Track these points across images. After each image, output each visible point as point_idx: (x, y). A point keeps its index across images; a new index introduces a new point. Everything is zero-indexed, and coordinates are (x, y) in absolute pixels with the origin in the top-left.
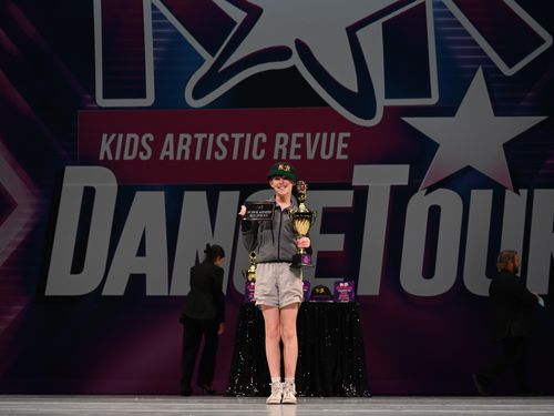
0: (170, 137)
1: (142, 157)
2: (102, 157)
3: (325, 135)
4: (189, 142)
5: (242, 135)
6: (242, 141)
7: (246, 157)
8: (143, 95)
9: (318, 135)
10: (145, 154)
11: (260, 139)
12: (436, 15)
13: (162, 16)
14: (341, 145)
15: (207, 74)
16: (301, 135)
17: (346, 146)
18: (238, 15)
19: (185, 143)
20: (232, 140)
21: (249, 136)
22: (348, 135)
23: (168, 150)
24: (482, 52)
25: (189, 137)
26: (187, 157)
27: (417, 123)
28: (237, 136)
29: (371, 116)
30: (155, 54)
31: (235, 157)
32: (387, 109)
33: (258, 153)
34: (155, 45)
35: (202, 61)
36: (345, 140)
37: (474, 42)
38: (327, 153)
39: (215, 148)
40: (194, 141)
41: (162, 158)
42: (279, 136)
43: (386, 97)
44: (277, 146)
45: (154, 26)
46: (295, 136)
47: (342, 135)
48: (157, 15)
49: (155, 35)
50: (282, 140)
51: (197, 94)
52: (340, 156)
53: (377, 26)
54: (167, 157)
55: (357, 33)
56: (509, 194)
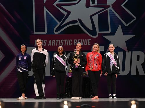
0: (50, 41)
1: (44, 45)
2: (35, 45)
3: (85, 40)
4: (55, 42)
5: (67, 40)
6: (67, 41)
7: (67, 45)
8: (44, 31)
9: (84, 40)
10: (45, 44)
11: (71, 41)
12: (110, 13)
13: (48, 14)
14: (89, 42)
15: (59, 26)
16: (80, 40)
17: (90, 42)
18: (65, 13)
19: (54, 42)
20: (64, 41)
21: (68, 40)
22: (90, 40)
23: (50, 43)
24: (120, 21)
25: (55, 40)
26: (54, 45)
27: (106, 37)
28: (66, 40)
29: (95, 35)
30: (47, 22)
31: (65, 45)
32: (99, 34)
33: (70, 44)
34: (47, 20)
35: (57, 24)
36: (90, 41)
37: (119, 19)
38: (86, 44)
39: (61, 43)
40: (56, 41)
41: (49, 45)
42: (75, 40)
43: (99, 31)
44: (75, 42)
45: (47, 16)
46: (78, 40)
47: (89, 40)
48: (47, 14)
49: (47, 18)
50: (76, 41)
51: (56, 31)
52: (88, 44)
53: (97, 16)
54: (50, 45)
55: (92, 17)
56: (127, 53)
